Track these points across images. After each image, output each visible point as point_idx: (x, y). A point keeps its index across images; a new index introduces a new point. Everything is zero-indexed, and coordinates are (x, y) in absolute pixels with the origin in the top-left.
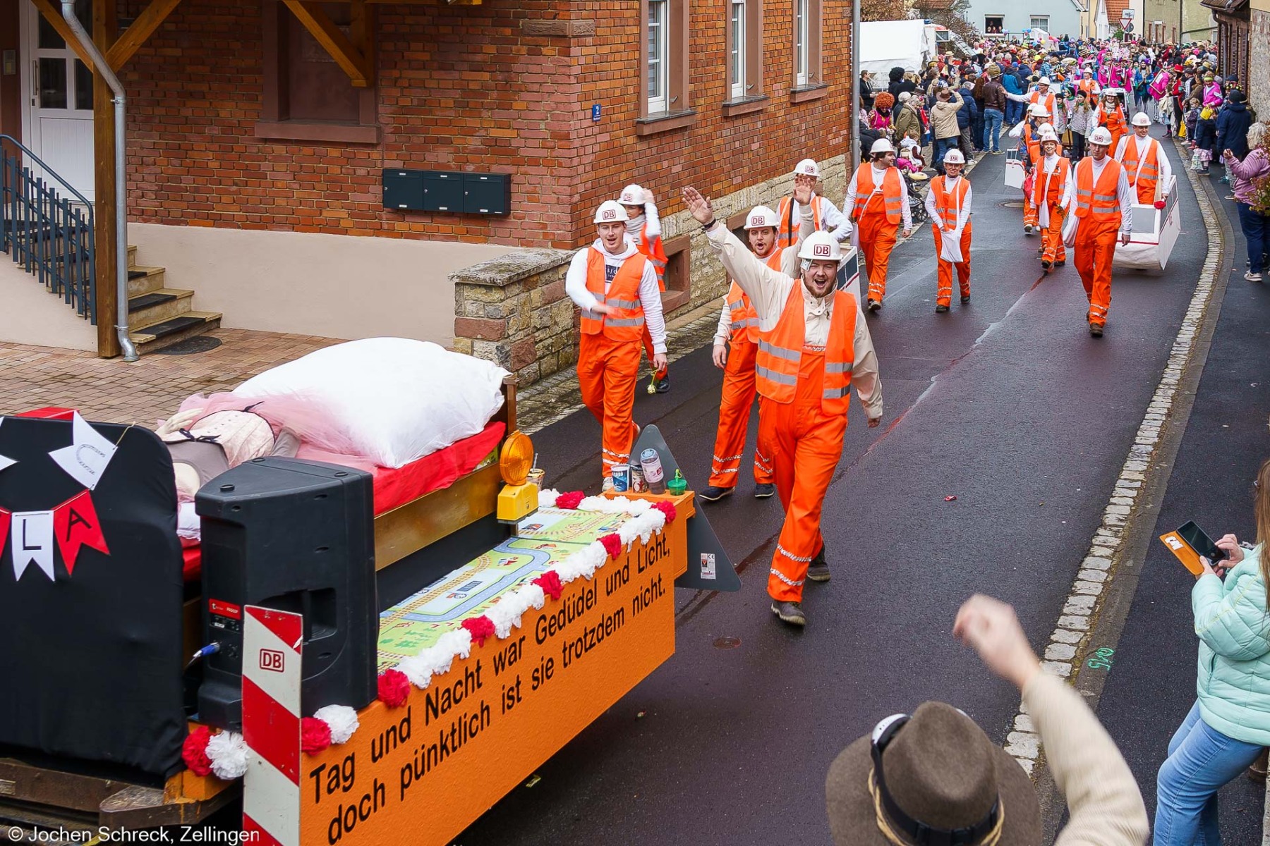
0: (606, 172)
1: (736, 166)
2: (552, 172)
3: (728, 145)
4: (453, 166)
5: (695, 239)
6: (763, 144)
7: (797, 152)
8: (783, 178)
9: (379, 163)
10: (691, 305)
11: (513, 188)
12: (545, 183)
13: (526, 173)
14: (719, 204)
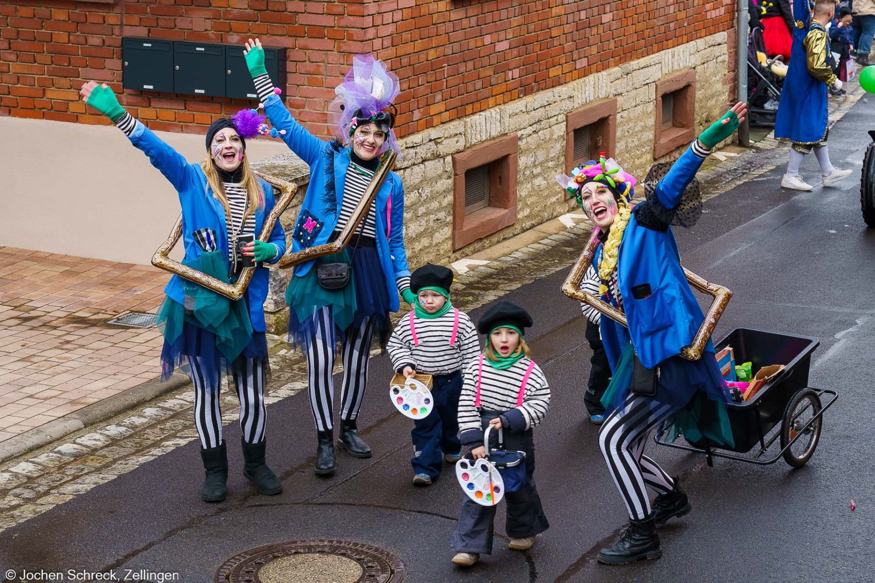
0: (409, 48)
1: (581, 44)
2: (339, 47)
3: (570, 16)
4: (213, 36)
5: (524, 141)
6: (618, 15)
7: (663, 28)
8: (643, 61)
9: (117, 30)
10: (518, 227)
11: (290, 67)
12: (330, 60)
13: (304, 48)
14: (557, 95)
